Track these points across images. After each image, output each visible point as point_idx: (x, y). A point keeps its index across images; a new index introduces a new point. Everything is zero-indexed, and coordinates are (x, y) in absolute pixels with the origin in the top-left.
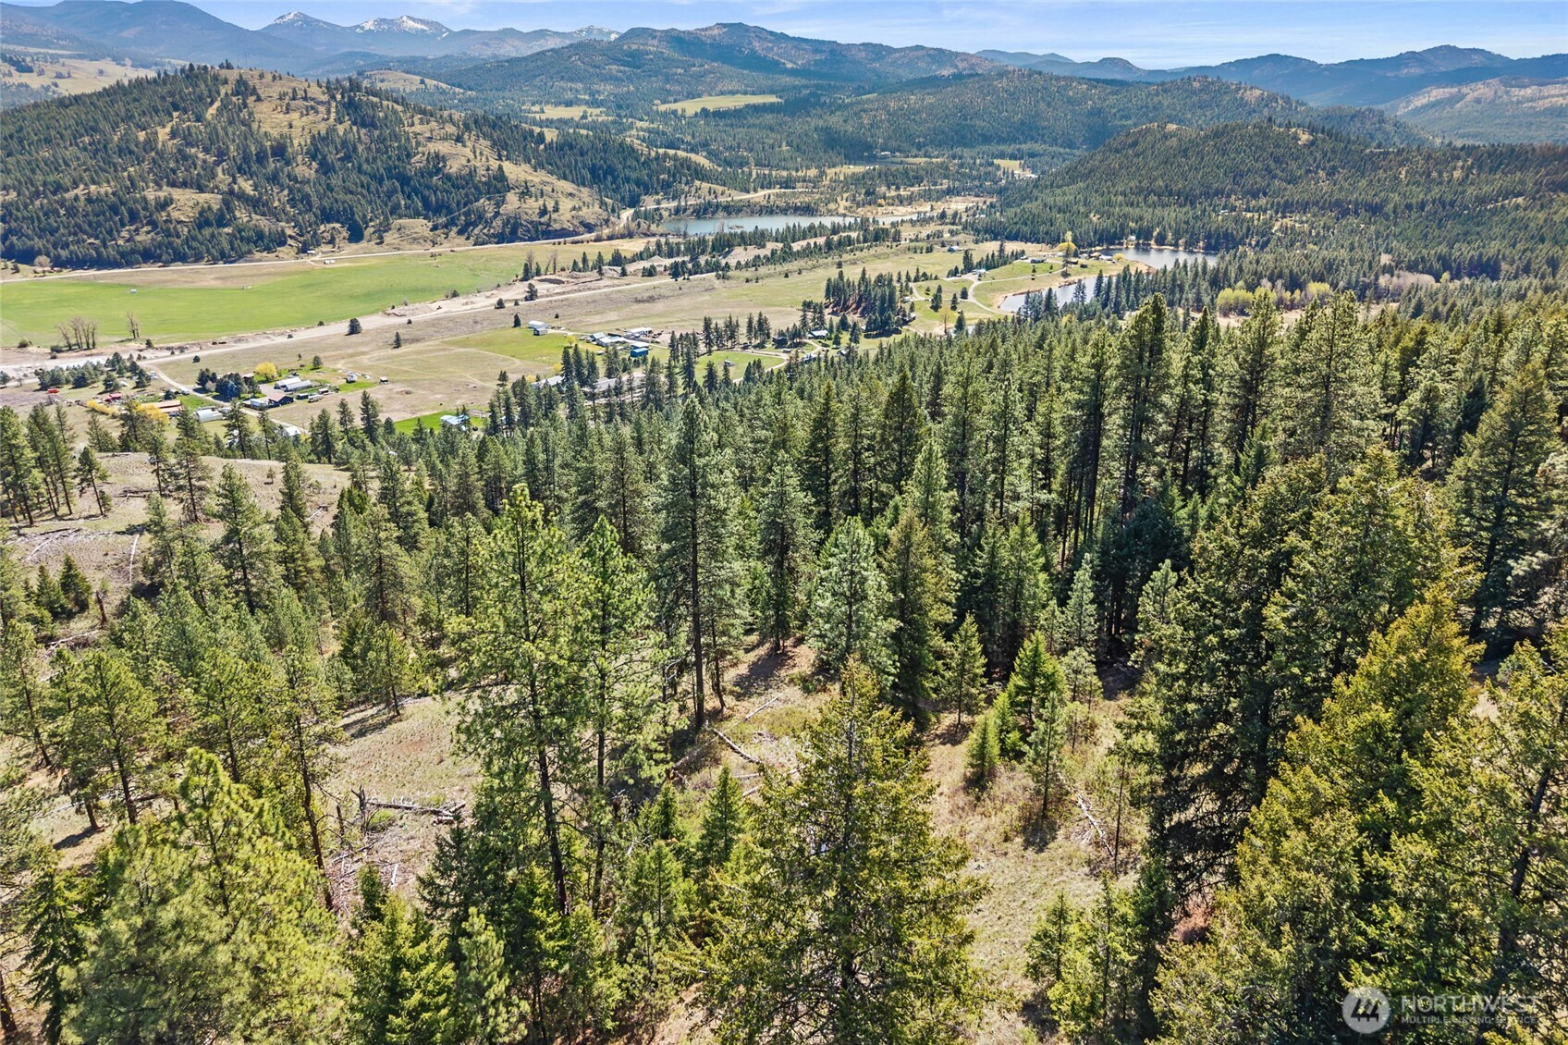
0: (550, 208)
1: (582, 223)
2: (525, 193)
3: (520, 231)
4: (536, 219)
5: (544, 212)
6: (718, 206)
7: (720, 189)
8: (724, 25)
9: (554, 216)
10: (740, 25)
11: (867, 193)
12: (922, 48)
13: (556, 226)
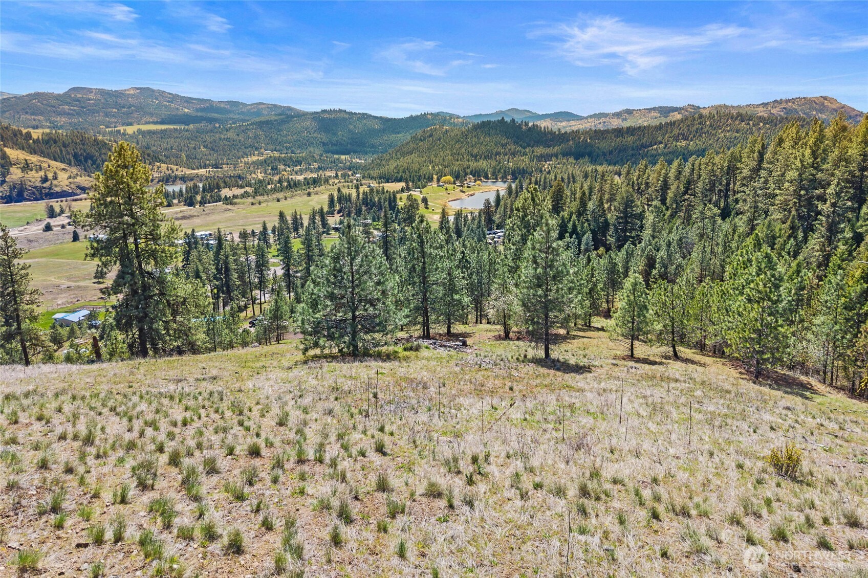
0: (50, 176)
1: (79, 187)
2: (26, 167)
3: (25, 194)
4: (39, 184)
5: (45, 180)
6: (176, 177)
7: (175, 167)
8: (138, 89)
9: (55, 182)
10: (148, 88)
11: (272, 169)
12: (263, 104)
13: (58, 189)
